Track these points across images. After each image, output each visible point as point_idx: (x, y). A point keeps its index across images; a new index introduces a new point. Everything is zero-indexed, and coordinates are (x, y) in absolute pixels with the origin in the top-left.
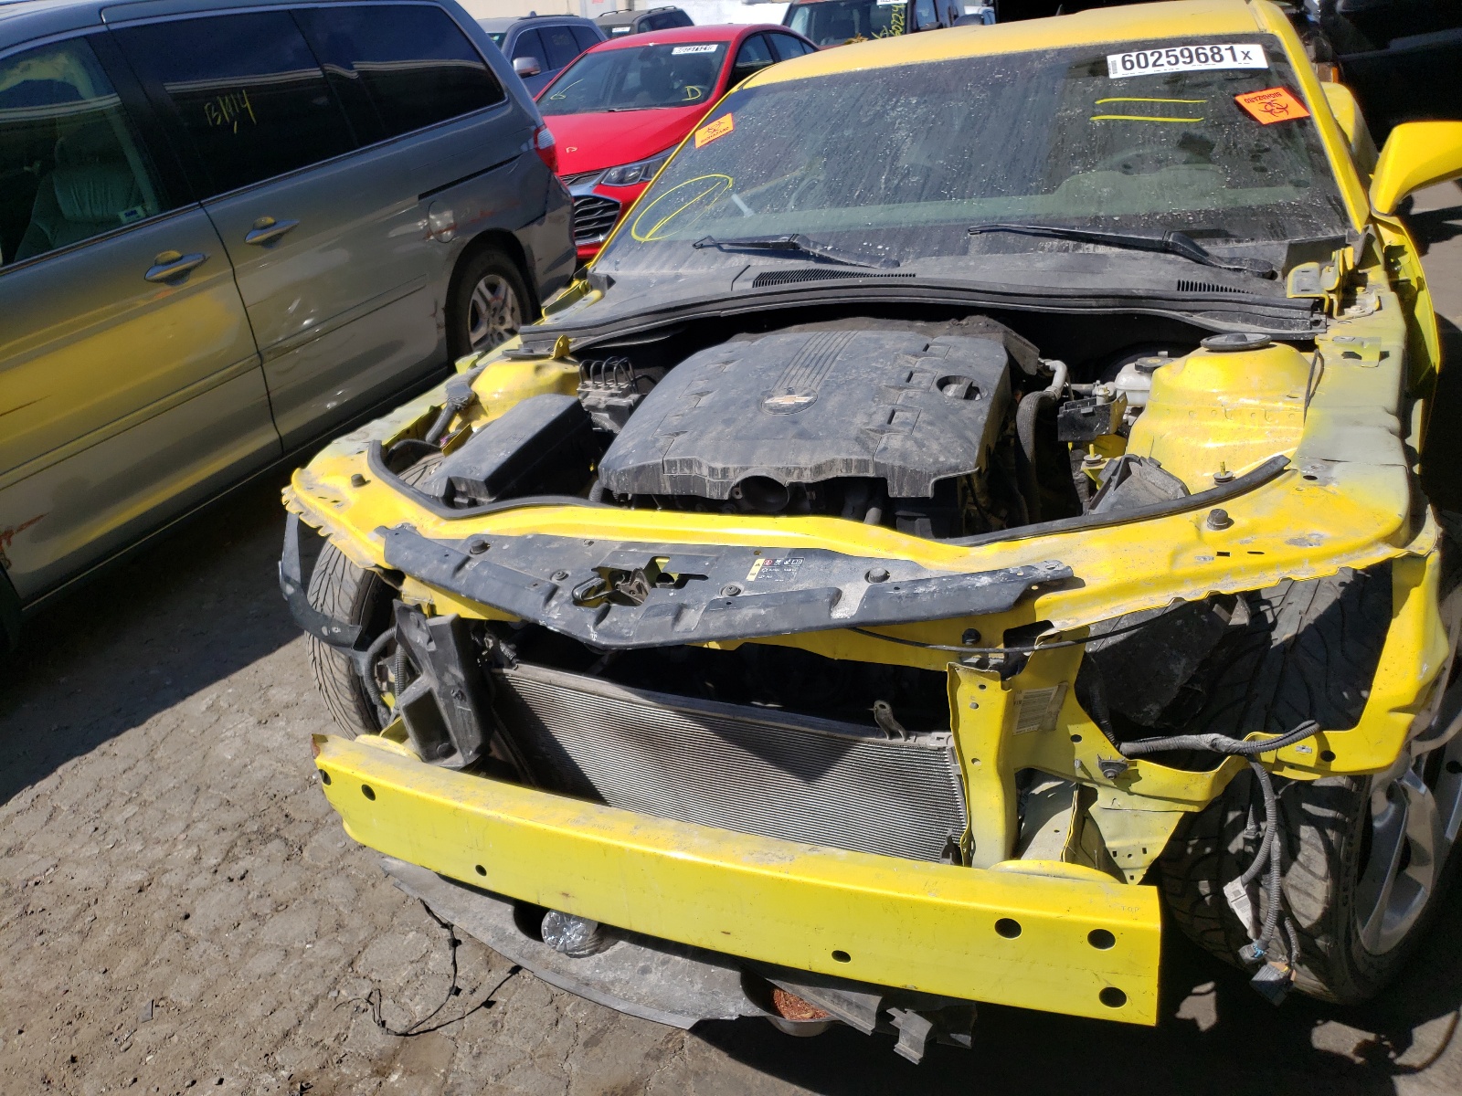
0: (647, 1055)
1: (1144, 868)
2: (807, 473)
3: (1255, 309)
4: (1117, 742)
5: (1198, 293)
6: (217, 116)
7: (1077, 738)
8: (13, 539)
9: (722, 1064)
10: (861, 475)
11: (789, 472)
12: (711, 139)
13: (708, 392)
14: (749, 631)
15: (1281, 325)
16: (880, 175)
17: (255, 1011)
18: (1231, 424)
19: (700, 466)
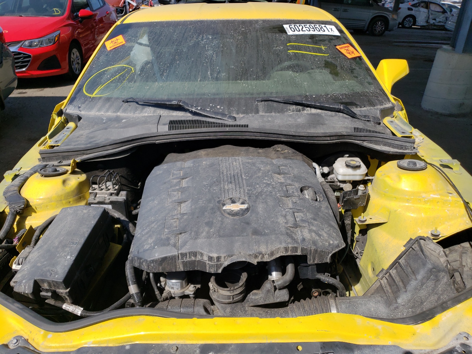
2: (266, 256)
3: (386, 140)
10: (294, 254)
12: (115, 47)
13: (185, 202)
15: (401, 148)
16: (207, 71)
18: (427, 206)
19: (202, 255)
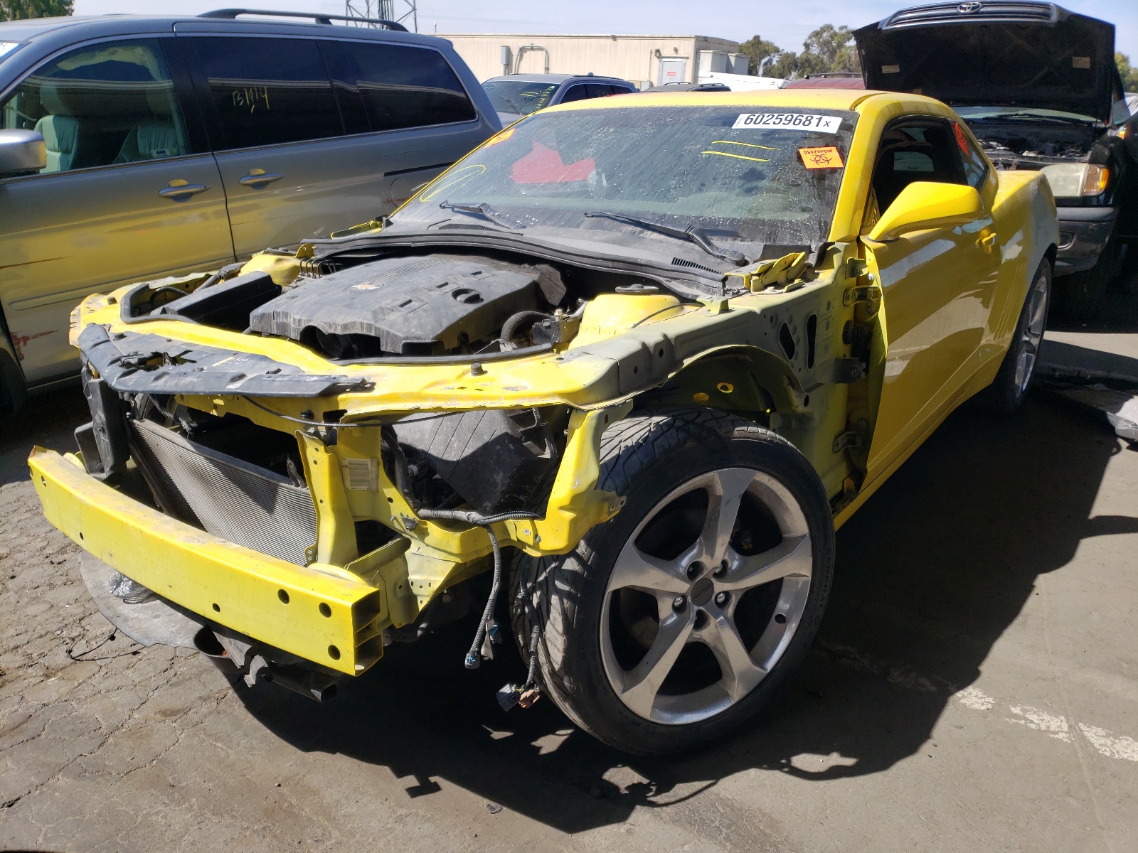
0: (201, 697)
1: (428, 596)
2: (339, 328)
4: (416, 508)
5: (678, 266)
6: (241, 100)
7: (390, 500)
8: (28, 342)
9: (238, 710)
10: (368, 334)
11: (330, 326)
14: (184, 390)
17: (12, 632)
19: (290, 317)
